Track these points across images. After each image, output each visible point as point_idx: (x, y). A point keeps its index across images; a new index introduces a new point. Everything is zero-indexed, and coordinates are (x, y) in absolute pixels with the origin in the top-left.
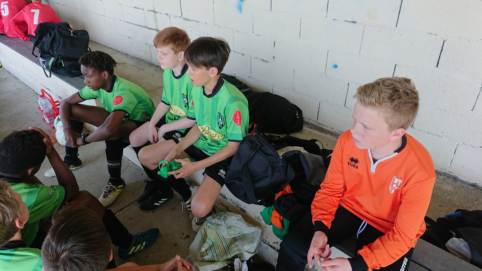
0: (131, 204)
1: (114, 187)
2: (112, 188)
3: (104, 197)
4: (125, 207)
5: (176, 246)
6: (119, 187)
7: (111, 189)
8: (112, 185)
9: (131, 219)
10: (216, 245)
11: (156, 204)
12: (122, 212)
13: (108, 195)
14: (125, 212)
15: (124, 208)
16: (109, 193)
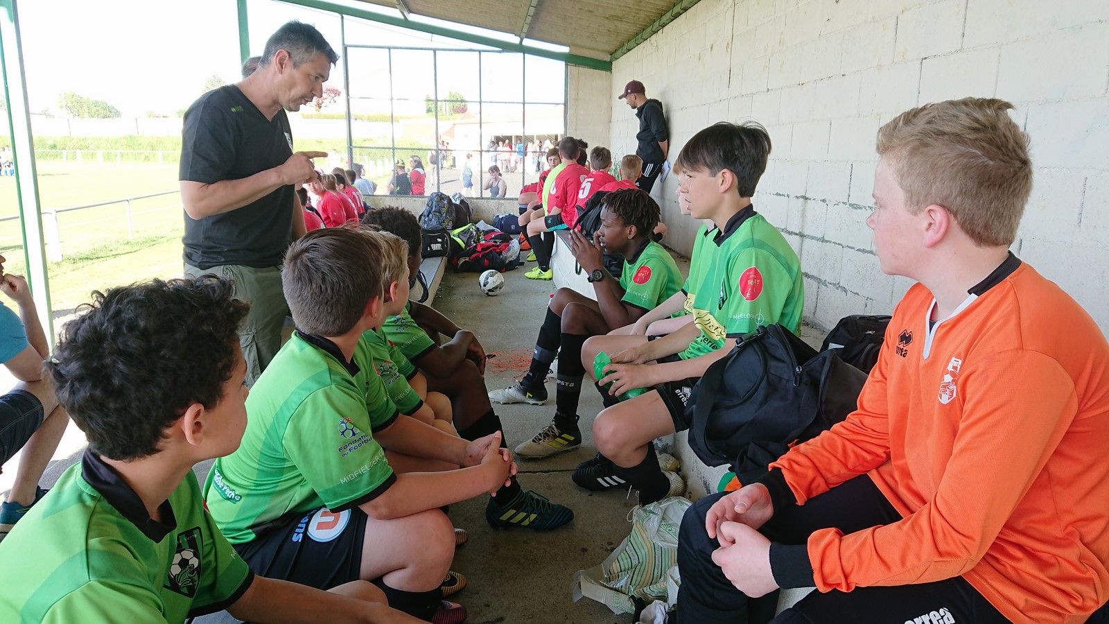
0: (569, 470)
1: (556, 431)
2: (553, 432)
3: (534, 441)
4: (555, 471)
5: (583, 551)
6: (565, 436)
7: (550, 433)
8: (554, 426)
9: (549, 488)
10: (642, 568)
11: (600, 480)
12: (546, 474)
13: (540, 440)
14: (549, 477)
15: (553, 471)
16: (545, 437)
